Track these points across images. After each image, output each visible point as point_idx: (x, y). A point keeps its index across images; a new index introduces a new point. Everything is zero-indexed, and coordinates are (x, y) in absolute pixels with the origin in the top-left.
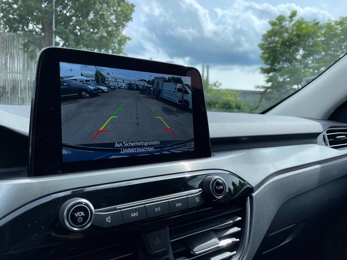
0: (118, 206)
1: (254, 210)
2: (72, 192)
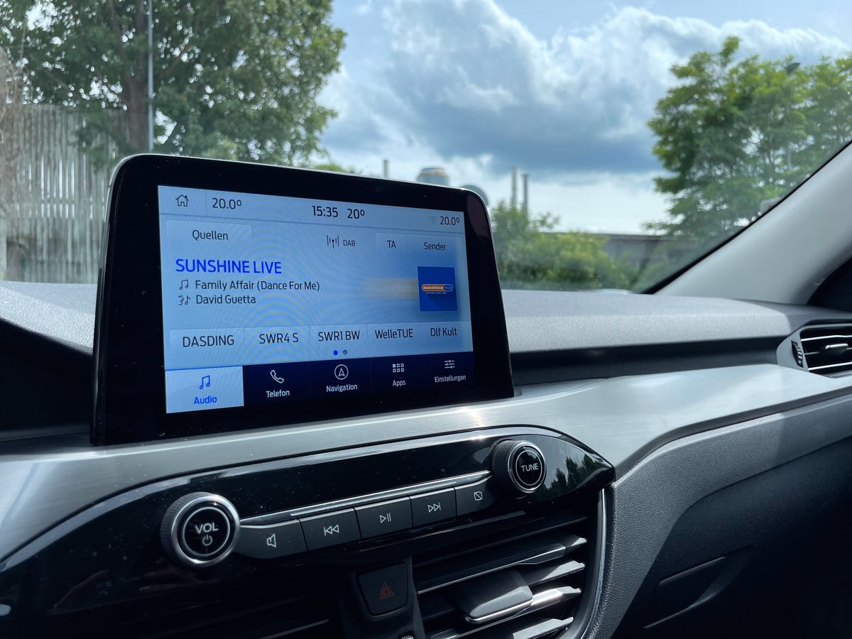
0: (295, 512)
1: (616, 520)
2: (192, 479)
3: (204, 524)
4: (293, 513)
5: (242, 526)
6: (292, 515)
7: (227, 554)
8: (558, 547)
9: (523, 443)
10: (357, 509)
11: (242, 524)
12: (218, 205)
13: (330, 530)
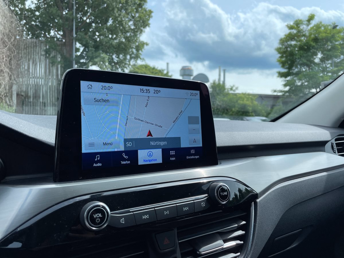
0: (132, 209)
1: (258, 215)
2: (91, 196)
3: (97, 214)
4: (131, 210)
5: (111, 215)
6: (131, 211)
7: (105, 225)
8: (235, 225)
9: (221, 184)
10: (155, 209)
11: (111, 214)
12: (103, 88)
13: (145, 217)
